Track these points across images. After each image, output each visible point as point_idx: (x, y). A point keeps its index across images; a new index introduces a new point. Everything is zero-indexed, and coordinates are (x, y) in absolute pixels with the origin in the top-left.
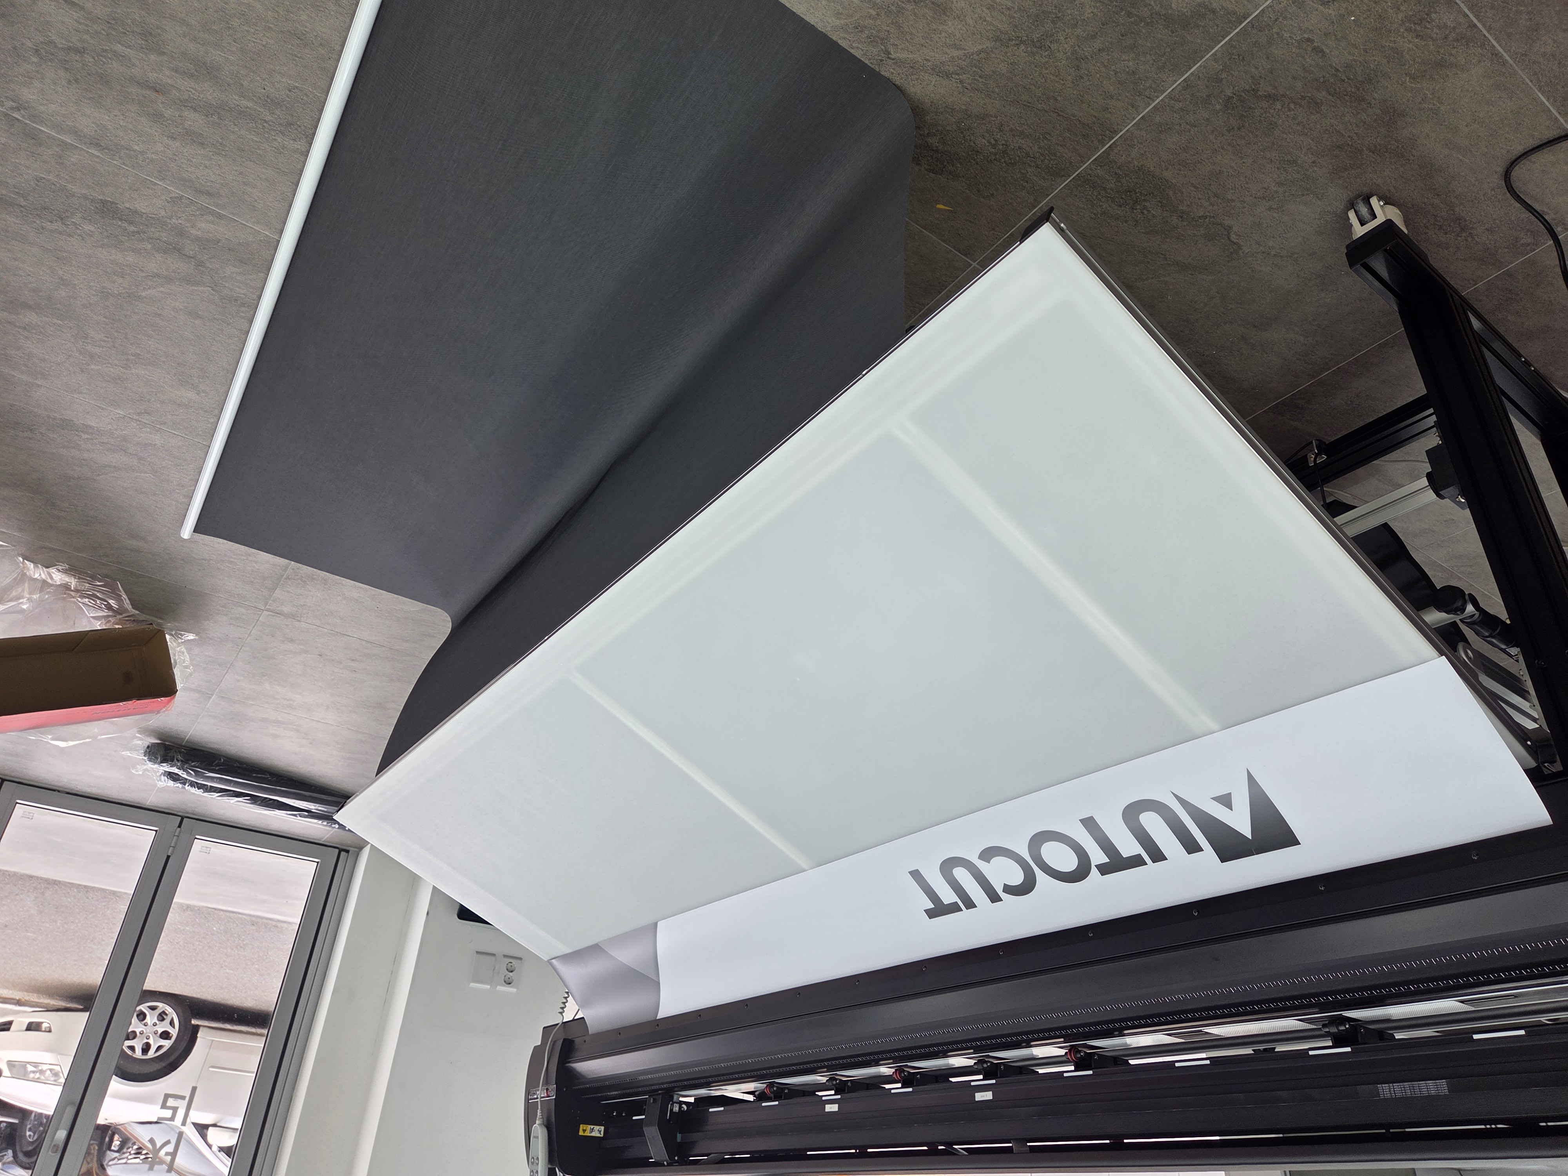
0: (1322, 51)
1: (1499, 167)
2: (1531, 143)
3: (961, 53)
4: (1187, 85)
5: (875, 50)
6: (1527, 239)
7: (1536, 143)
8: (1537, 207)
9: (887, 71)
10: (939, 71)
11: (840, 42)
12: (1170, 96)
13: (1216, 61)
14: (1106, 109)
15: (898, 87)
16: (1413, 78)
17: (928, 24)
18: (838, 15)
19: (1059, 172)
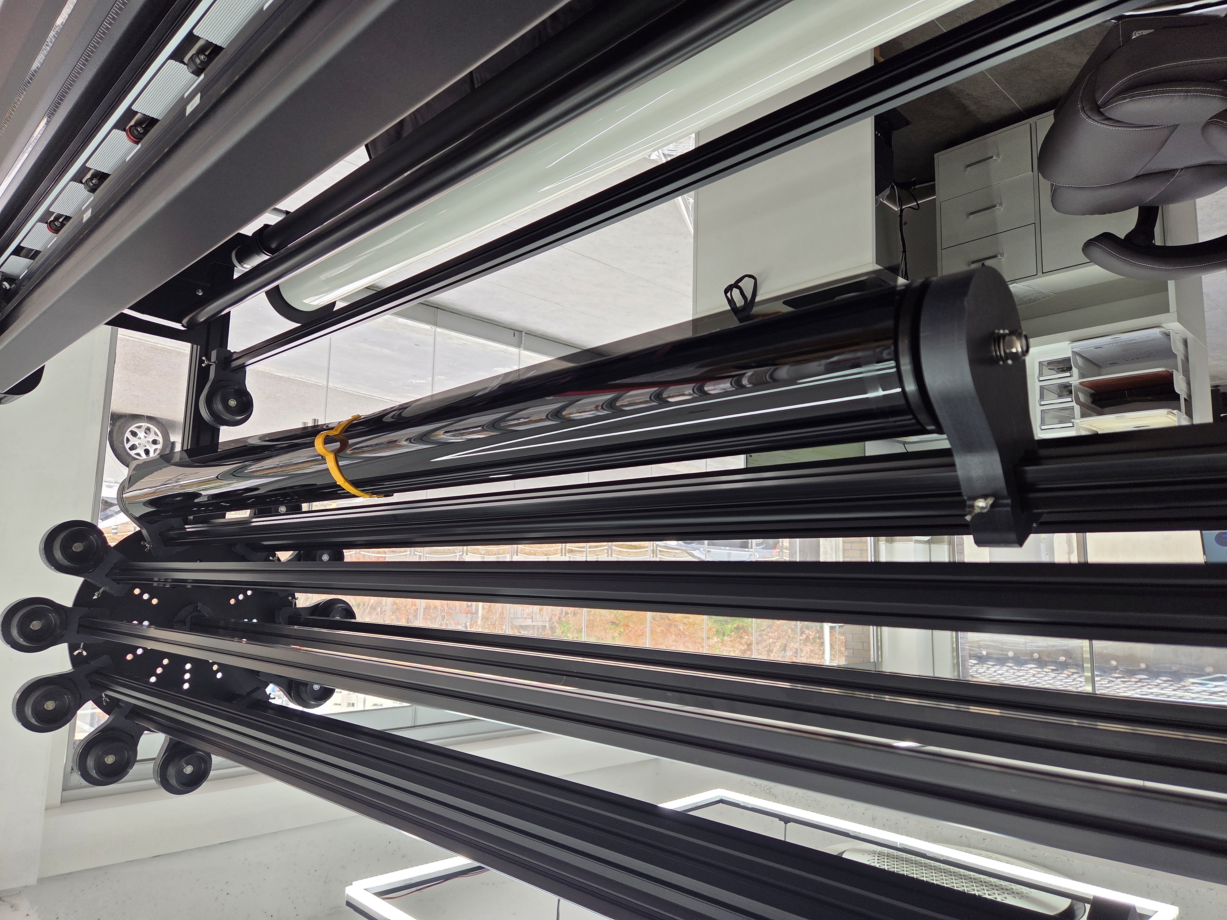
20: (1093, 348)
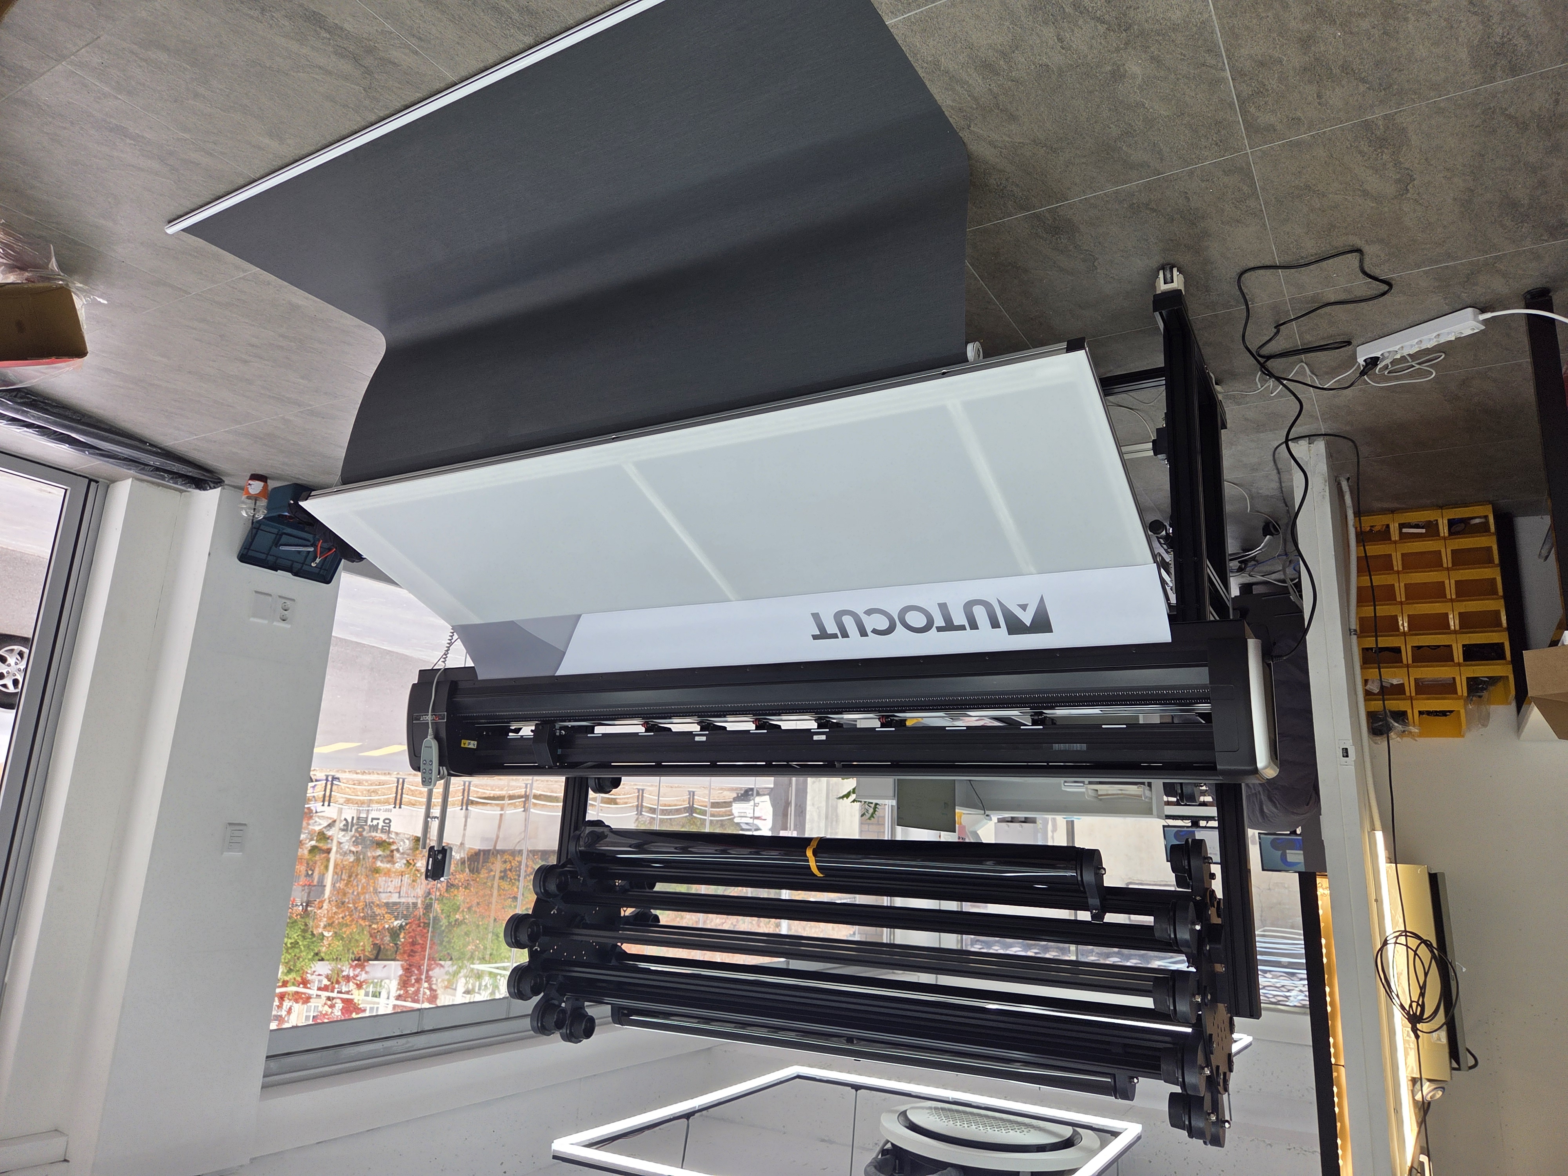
0: (1189, 199)
1: (1239, 270)
2: (1259, 265)
3: (1010, 140)
4: (1116, 192)
5: (962, 123)
6: (1233, 303)
7: (1261, 265)
8: (1245, 291)
9: (964, 135)
10: (992, 144)
11: (946, 113)
12: (1105, 194)
13: (1137, 187)
14: (1069, 189)
15: (964, 143)
16: (1223, 223)
17: (1001, 122)
18: (954, 100)
19: (1023, 208)
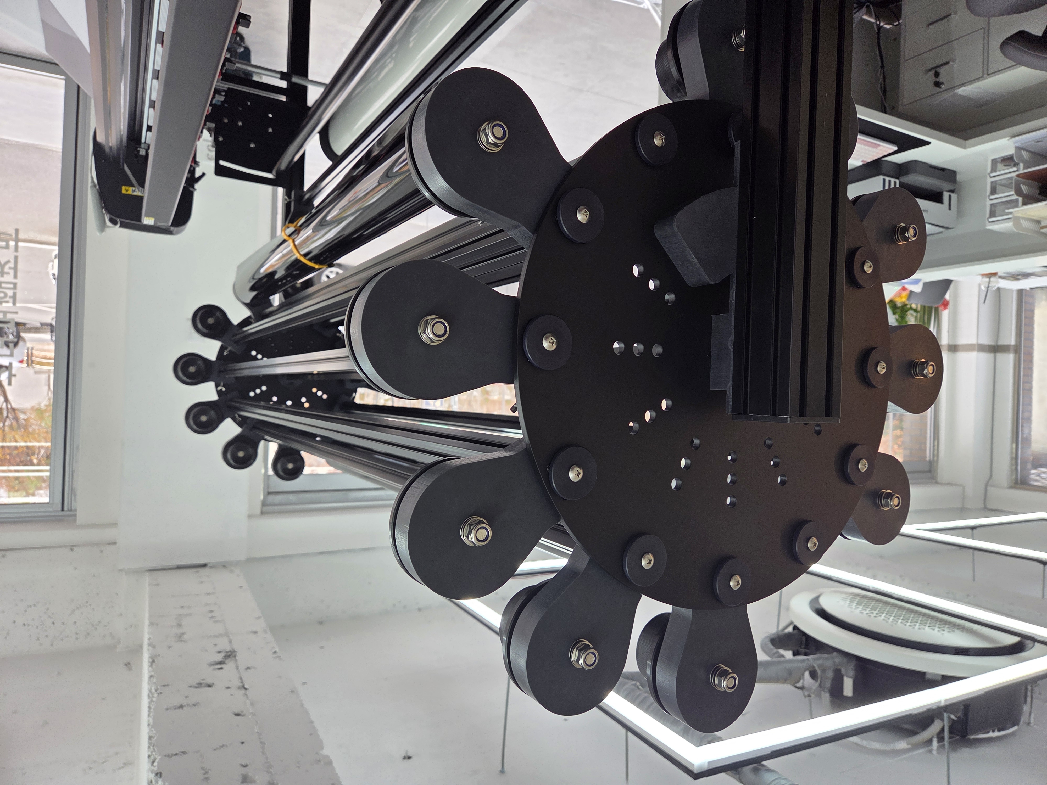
20: (1033, 143)
